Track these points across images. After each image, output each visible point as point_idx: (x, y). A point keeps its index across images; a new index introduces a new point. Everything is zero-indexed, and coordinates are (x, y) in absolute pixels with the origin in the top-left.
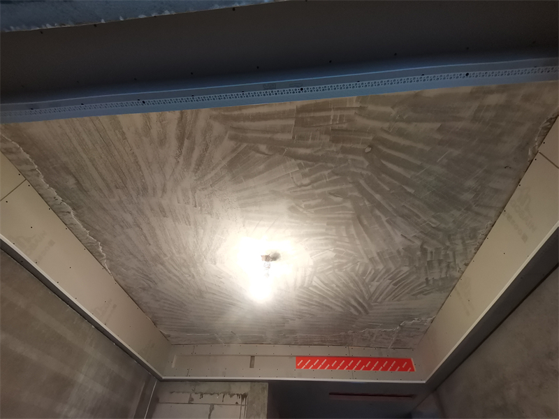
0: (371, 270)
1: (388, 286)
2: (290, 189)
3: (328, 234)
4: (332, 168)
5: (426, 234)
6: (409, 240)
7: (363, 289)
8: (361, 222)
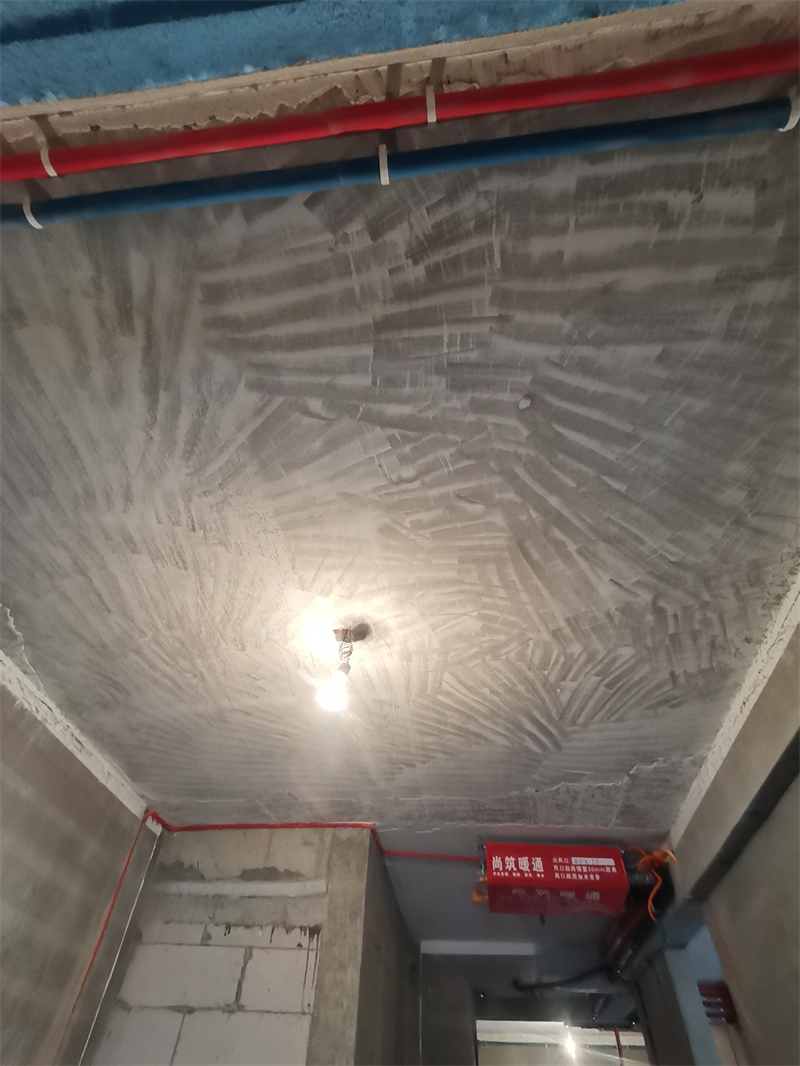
0: (558, 656)
1: (596, 689)
2: (376, 490)
3: (463, 582)
4: (455, 443)
5: (661, 578)
6: (628, 590)
7: (545, 696)
8: (527, 556)
